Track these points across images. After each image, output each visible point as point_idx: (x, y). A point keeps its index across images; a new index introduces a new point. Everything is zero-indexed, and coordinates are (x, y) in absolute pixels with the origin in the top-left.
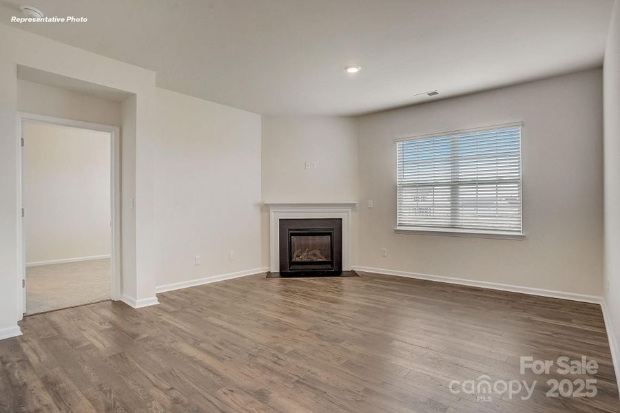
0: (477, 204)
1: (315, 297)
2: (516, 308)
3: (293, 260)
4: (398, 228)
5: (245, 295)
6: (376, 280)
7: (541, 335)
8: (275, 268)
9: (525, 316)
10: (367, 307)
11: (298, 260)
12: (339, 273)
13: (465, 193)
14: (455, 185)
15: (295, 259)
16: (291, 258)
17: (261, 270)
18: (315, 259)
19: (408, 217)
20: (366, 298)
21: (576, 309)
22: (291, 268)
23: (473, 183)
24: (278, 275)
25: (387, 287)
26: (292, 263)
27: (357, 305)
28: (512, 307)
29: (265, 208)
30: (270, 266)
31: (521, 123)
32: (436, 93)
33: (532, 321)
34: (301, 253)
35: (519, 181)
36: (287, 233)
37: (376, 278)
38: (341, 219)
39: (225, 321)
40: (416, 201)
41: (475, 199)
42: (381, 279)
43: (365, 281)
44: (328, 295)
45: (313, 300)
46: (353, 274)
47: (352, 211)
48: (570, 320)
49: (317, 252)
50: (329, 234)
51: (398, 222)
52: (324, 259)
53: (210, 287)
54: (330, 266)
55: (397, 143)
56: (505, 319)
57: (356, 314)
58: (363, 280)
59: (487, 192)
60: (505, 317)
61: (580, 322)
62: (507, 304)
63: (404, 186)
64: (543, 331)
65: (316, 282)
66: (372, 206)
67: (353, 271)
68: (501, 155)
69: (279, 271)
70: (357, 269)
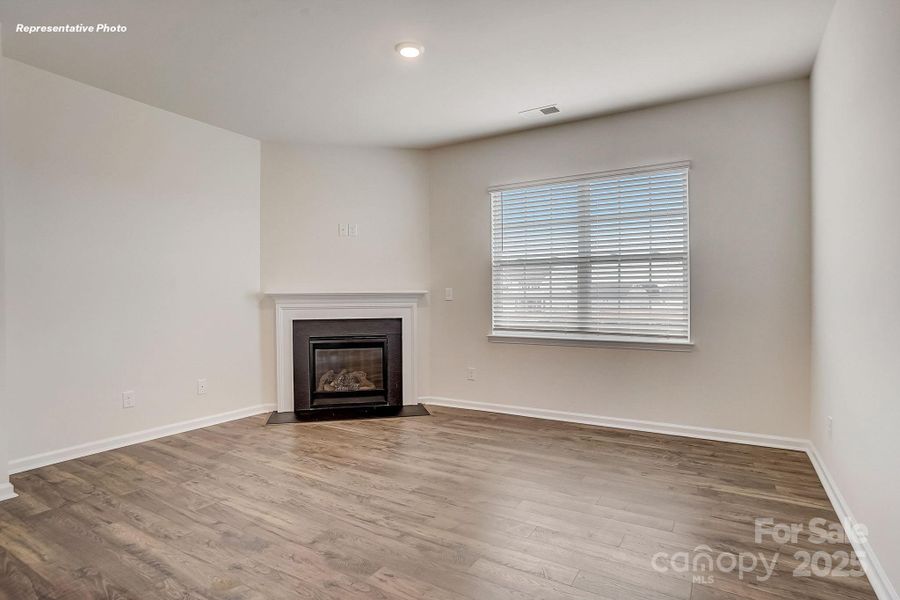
0: (619, 293)
1: (345, 461)
2: (688, 468)
3: (319, 390)
4: (494, 333)
5: (212, 462)
6: (456, 421)
7: (735, 525)
8: (286, 404)
9: (703, 483)
10: (436, 479)
11: (327, 389)
12: (396, 410)
13: (601, 276)
14: (584, 263)
15: (323, 387)
16: (314, 386)
17: (259, 408)
18: (356, 387)
19: (510, 314)
20: (436, 460)
21: (775, 464)
22: (315, 404)
23: (613, 259)
24: (292, 416)
25: (473, 435)
26: (315, 396)
27: (418, 475)
28: (681, 466)
29: (267, 301)
30: (276, 401)
31: (688, 163)
32: (554, 110)
33: (716, 494)
34: (334, 378)
35: (685, 256)
36: (308, 345)
37: (457, 417)
38: (400, 320)
39: (145, 531)
40: (523, 289)
41: (617, 285)
42: (464, 418)
43: (439, 423)
44: (372, 457)
45: (339, 468)
46: (421, 410)
47: (418, 306)
48: (771, 488)
49: (361, 375)
50: (381, 345)
51: (494, 323)
52: (372, 387)
53: (151, 449)
54: (380, 399)
55: (493, 194)
56: (672, 493)
57: (412, 497)
58: (435, 424)
59: (635, 275)
60: (671, 488)
61: (789, 490)
62: (670, 459)
63: (503, 265)
64: (738, 514)
65: (352, 430)
66: (450, 298)
67: (420, 406)
68: (656, 213)
69: (293, 410)
70: (429, 401)
